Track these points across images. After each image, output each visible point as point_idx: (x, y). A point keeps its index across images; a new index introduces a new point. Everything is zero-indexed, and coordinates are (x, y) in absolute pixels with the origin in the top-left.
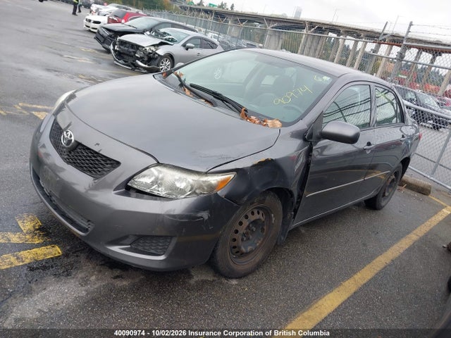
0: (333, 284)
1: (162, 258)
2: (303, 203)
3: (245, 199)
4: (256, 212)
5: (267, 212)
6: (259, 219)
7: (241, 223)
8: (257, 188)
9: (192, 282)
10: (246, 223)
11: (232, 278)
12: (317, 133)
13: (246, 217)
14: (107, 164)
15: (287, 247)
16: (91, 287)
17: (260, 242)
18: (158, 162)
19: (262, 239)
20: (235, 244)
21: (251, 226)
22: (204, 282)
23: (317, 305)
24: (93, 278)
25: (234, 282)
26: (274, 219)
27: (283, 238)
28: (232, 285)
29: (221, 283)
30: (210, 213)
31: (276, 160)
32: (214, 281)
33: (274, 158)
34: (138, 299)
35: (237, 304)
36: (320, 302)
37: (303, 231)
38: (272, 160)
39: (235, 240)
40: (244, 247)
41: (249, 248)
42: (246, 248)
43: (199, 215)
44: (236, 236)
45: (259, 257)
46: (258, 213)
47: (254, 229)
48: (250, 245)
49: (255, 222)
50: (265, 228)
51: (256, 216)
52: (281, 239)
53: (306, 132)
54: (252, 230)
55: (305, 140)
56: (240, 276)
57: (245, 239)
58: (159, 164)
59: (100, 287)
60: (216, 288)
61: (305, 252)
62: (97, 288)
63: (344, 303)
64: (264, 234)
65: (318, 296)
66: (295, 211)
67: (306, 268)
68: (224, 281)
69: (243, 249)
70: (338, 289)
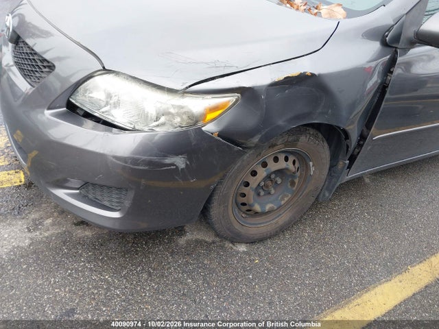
0: (393, 268)
1: (116, 215)
2: (367, 148)
3: (256, 140)
4: (282, 157)
5: (302, 159)
6: (287, 169)
7: (254, 173)
8: (281, 122)
9: (182, 241)
10: (262, 173)
11: (240, 242)
12: (409, 33)
13: (265, 165)
14: (45, 67)
15: (337, 202)
16: (41, 234)
17: (286, 199)
18: (104, 67)
19: (290, 196)
20: (244, 200)
21: (273, 176)
22: (199, 243)
23: (359, 301)
24: (49, 221)
25: (242, 248)
26: (312, 169)
27: (327, 195)
28: (238, 252)
29: (222, 247)
30: (189, 159)
31: (320, 75)
32: (214, 242)
33: (316, 72)
34: (96, 259)
35: (235, 284)
36: (366, 296)
37: (367, 180)
38: (313, 75)
39: (244, 195)
40: (260, 204)
41: (268, 207)
42: (262, 205)
43: (168, 161)
44: (245, 190)
45: (284, 218)
46: (286, 159)
47: (279, 181)
48: (271, 202)
49: (280, 172)
50: (296, 181)
51: (282, 164)
52: (324, 195)
53: (389, 30)
54: (276, 182)
55: (385, 44)
56: (251, 241)
57: (262, 193)
58: (105, 71)
59: (52, 236)
60: (214, 255)
61: (362, 213)
62: (47, 237)
63: (405, 302)
64: (294, 188)
65: (365, 285)
66: (352, 159)
67: (356, 237)
68: (228, 245)
69: (257, 208)
70: (399, 277)
